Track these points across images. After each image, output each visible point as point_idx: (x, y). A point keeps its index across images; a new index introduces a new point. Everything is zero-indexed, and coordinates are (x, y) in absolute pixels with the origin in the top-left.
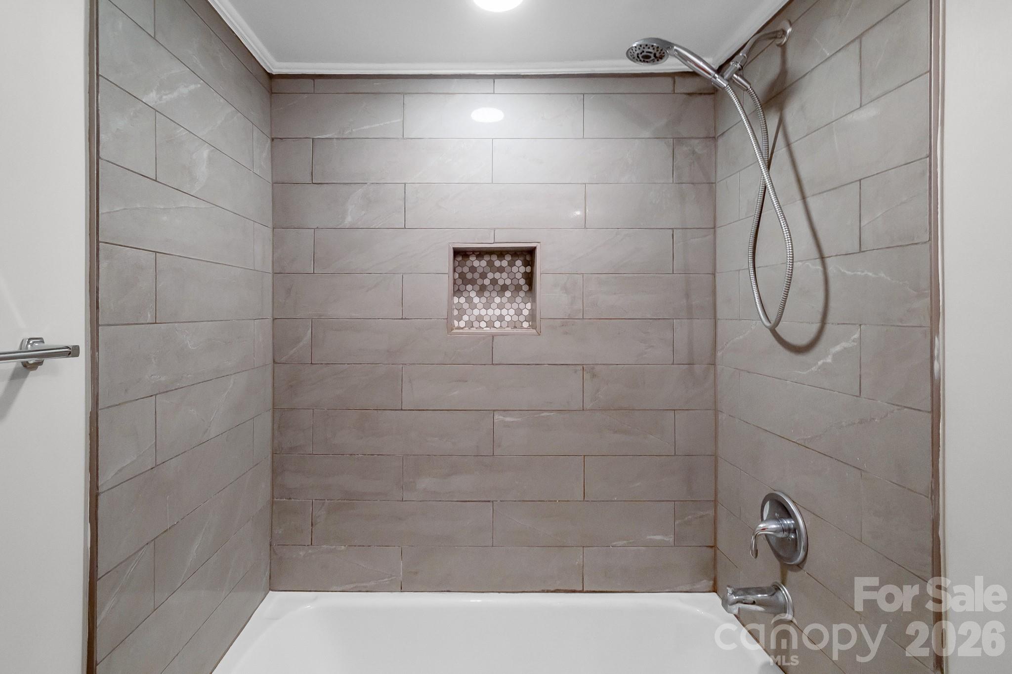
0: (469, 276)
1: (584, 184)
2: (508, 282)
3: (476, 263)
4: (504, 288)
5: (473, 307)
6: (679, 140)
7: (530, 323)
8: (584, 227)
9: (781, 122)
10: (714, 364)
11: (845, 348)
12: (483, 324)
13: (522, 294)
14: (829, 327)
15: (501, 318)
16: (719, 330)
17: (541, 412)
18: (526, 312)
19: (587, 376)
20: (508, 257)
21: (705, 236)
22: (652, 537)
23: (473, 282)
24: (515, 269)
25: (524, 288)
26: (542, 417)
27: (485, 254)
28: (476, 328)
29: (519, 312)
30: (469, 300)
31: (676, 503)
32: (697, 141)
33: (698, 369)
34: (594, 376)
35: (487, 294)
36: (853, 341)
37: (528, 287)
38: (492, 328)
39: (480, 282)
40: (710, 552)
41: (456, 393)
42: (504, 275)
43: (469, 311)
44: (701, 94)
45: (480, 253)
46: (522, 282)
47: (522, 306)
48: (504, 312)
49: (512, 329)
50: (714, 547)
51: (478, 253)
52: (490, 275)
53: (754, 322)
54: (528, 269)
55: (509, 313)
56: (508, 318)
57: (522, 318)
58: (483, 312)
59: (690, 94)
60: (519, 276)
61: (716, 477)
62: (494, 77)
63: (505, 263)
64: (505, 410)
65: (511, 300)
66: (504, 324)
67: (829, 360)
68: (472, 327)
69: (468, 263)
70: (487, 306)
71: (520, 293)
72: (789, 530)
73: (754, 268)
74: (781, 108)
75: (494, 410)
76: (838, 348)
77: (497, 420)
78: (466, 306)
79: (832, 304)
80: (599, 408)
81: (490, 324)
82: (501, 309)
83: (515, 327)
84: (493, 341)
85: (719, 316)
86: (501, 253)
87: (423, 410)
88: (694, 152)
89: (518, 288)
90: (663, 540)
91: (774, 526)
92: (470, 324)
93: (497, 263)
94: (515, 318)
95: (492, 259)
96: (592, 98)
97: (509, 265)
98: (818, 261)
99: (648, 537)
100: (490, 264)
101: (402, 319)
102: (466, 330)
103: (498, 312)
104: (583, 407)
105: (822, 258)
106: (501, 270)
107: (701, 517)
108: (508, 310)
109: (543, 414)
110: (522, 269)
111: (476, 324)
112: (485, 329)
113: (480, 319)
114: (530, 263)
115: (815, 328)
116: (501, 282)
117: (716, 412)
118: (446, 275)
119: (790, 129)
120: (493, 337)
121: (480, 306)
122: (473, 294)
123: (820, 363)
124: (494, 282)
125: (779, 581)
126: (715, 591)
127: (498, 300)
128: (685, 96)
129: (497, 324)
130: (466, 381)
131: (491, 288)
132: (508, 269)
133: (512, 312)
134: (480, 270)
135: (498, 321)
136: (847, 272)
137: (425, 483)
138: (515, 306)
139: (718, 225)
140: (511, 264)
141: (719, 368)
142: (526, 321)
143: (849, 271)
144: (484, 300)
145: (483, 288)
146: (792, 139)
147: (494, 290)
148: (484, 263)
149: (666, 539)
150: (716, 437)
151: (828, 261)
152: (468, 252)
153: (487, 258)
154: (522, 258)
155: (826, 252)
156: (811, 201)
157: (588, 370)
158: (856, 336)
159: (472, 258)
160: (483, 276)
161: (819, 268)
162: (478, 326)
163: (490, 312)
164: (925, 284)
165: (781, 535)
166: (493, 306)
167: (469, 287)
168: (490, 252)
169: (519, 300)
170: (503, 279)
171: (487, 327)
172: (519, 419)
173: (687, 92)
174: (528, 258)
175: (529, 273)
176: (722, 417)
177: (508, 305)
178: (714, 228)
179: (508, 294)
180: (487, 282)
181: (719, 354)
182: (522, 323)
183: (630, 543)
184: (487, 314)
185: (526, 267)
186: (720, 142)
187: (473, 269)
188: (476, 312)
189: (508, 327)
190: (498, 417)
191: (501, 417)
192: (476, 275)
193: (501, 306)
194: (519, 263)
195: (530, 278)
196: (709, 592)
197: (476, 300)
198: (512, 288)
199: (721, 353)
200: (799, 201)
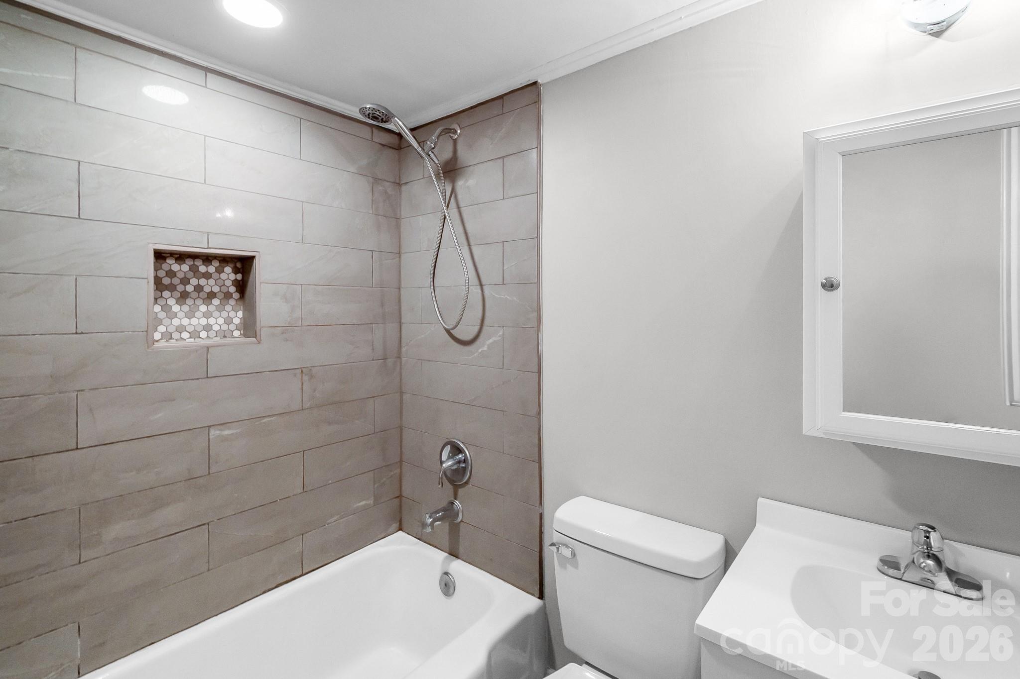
0: (166, 281)
1: (301, 201)
2: (216, 289)
3: (175, 267)
4: (212, 295)
5: (172, 316)
6: (376, 180)
7: (242, 332)
8: (301, 241)
9: (453, 191)
10: (399, 357)
11: (495, 341)
12: (185, 335)
13: (232, 302)
14: (485, 328)
15: (207, 328)
16: (403, 332)
17: (262, 418)
18: (237, 321)
19: (306, 378)
20: (216, 263)
21: (393, 259)
22: (358, 505)
23: (172, 288)
24: (223, 276)
25: (234, 295)
26: (264, 423)
27: (188, 258)
28: (176, 340)
29: (229, 321)
30: (166, 308)
31: (375, 471)
32: (388, 184)
33: (390, 362)
34: (312, 377)
35: (189, 301)
36: (499, 337)
37: (239, 294)
38: (197, 339)
39: (180, 288)
40: (397, 501)
41: (160, 415)
42: (211, 282)
43: (166, 321)
44: (390, 147)
45: (181, 257)
46: (232, 289)
47: (232, 314)
48: (212, 321)
49: (221, 338)
50: (400, 497)
51: (178, 256)
52: (194, 281)
53: (433, 325)
54: (239, 277)
55: (217, 322)
56: (216, 328)
57: (232, 327)
58: (185, 322)
59: (383, 145)
60: (228, 283)
61: (401, 442)
62: (207, 70)
63: (211, 269)
64: (221, 424)
65: (220, 308)
66: (212, 334)
67: (485, 349)
68: (171, 338)
69: (165, 266)
70: (190, 315)
71: (229, 301)
72: (459, 462)
73: (434, 287)
74: (453, 181)
75: (209, 427)
76: (491, 341)
77: (213, 437)
78: (162, 315)
79: (487, 314)
80: (316, 405)
81: (194, 334)
82: (208, 318)
83: (225, 337)
84: (207, 353)
85: (403, 321)
86: (207, 259)
87: (113, 443)
88: (386, 192)
89: (228, 296)
90: (367, 504)
91: (450, 463)
92: (168, 336)
93: (203, 269)
94: (225, 327)
95: (195, 263)
96: (307, 124)
97: (217, 271)
98: (479, 287)
99: (355, 506)
100: (194, 269)
101: (76, 333)
102: (163, 343)
103: (204, 321)
104: (302, 406)
105: (481, 285)
106: (207, 276)
107: (391, 476)
108: (216, 319)
109: (264, 421)
110: (232, 277)
111: (176, 335)
112: (188, 340)
113: (181, 329)
114: (241, 270)
115: (476, 329)
116: (207, 289)
117: (402, 393)
118: (145, 280)
119: (460, 197)
120: (208, 348)
121: (181, 315)
122: (171, 302)
123: (480, 351)
124: (199, 289)
125: (453, 499)
126: (400, 529)
127: (203, 308)
128: (380, 146)
129: (203, 334)
130: (174, 400)
131: (195, 295)
132: (216, 276)
133: (221, 321)
134: (181, 275)
135: (204, 331)
136: (496, 295)
137: (117, 530)
138: (224, 314)
139: (402, 251)
140: (219, 271)
141: (404, 360)
142: (237, 329)
143: (496, 294)
144: (186, 308)
145: (184, 296)
146: (462, 204)
147: (199, 297)
148: (185, 267)
149: (368, 502)
150: (401, 413)
151: (485, 287)
152: (164, 253)
153: (189, 262)
154: (232, 265)
155: (484, 282)
156: (474, 248)
157: (306, 372)
158: (501, 333)
159: (170, 261)
160: (185, 281)
161: (480, 291)
162: (179, 338)
163: (194, 321)
164: (535, 305)
165: (455, 467)
166: (198, 314)
167: (166, 294)
168: (194, 256)
169: (228, 308)
170: (209, 285)
171: (190, 338)
172: (238, 431)
173: (382, 143)
174: (239, 265)
175: (240, 281)
176: (406, 397)
177: (216, 314)
178: (399, 253)
179: (216, 302)
180: (190, 288)
181: (404, 349)
182: (232, 332)
183: (342, 515)
184: (190, 324)
185: (236, 273)
186: (404, 188)
187: (171, 274)
188: (176, 322)
189: (216, 336)
190: (214, 433)
191: (218, 432)
192: (176, 281)
193: (207, 315)
194: (228, 269)
195: (242, 287)
196: (397, 531)
197: (176, 308)
198: (221, 296)
199: (405, 348)
200: (466, 247)
